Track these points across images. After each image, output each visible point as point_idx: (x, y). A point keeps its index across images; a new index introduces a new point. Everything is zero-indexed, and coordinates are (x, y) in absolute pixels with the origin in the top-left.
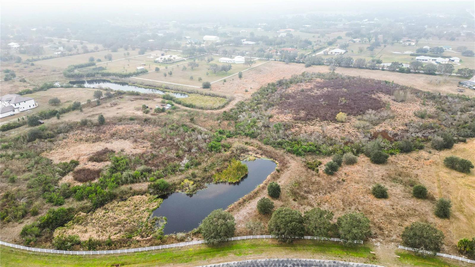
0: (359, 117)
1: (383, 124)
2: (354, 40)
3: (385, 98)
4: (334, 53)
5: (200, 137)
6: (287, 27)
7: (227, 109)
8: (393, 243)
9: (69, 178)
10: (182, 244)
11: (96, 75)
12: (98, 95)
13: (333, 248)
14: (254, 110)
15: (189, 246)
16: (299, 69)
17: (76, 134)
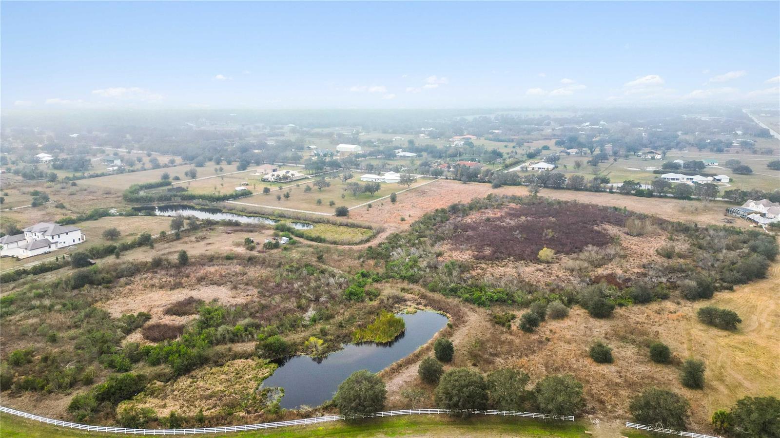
0: (574, 255)
1: (610, 266)
2: (569, 151)
3: (612, 230)
4: (537, 169)
5: (332, 280)
6: (465, 134)
7: (374, 243)
8: (618, 421)
9: (136, 337)
10: (307, 421)
11: (172, 199)
12: (177, 224)
13: (530, 427)
14: (414, 245)
15: (318, 423)
16: (483, 190)
17: (145, 278)
